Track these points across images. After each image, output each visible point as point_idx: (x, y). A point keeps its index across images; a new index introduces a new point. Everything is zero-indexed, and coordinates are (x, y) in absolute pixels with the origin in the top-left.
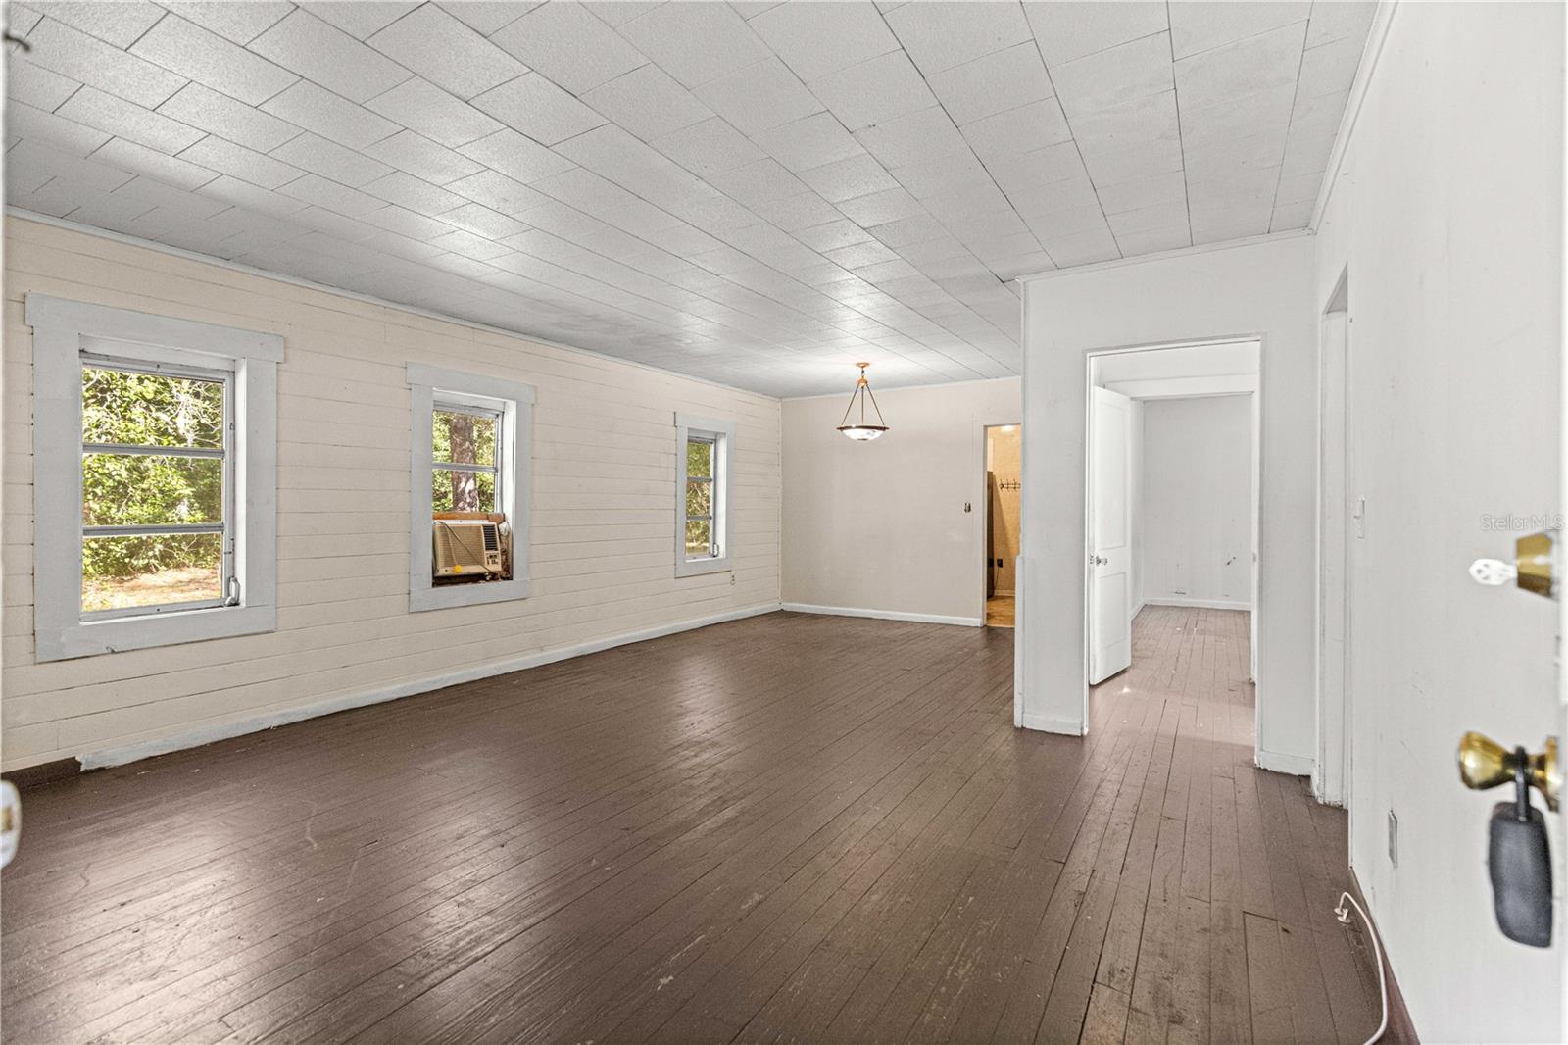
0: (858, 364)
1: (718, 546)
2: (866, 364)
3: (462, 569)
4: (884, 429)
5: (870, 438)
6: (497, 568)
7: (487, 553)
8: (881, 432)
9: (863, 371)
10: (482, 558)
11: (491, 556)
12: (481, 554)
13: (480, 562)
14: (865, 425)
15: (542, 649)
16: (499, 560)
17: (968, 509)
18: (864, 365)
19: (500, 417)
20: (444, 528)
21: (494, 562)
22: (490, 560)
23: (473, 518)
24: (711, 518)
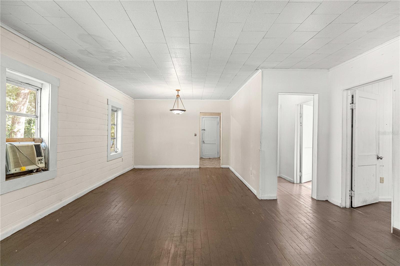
0: (177, 90)
1: (118, 149)
2: (179, 90)
3: (25, 169)
4: (184, 111)
5: (181, 113)
6: (42, 165)
7: (37, 159)
8: (184, 112)
9: (178, 93)
10: (35, 161)
11: (39, 160)
12: (34, 159)
13: (34, 164)
14: (179, 109)
15: (61, 201)
16: (43, 161)
17: (196, 135)
18: (178, 91)
19: (39, 91)
20: (13, 147)
21: (41, 163)
22: (39, 162)
23: (26, 141)
24: (115, 138)
